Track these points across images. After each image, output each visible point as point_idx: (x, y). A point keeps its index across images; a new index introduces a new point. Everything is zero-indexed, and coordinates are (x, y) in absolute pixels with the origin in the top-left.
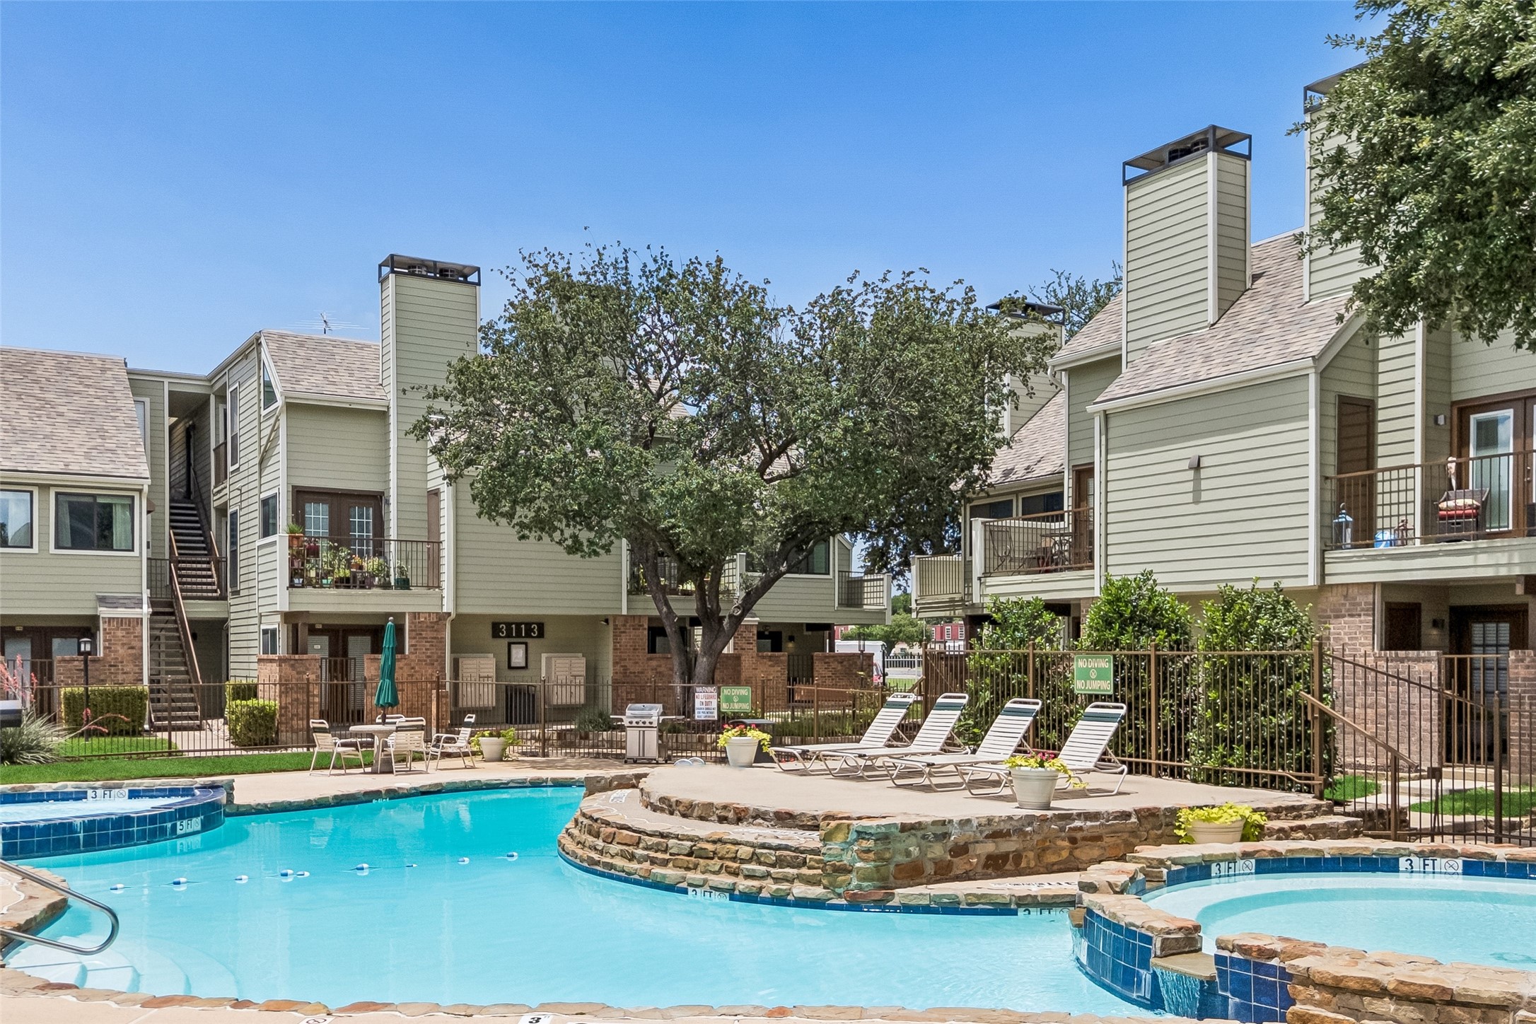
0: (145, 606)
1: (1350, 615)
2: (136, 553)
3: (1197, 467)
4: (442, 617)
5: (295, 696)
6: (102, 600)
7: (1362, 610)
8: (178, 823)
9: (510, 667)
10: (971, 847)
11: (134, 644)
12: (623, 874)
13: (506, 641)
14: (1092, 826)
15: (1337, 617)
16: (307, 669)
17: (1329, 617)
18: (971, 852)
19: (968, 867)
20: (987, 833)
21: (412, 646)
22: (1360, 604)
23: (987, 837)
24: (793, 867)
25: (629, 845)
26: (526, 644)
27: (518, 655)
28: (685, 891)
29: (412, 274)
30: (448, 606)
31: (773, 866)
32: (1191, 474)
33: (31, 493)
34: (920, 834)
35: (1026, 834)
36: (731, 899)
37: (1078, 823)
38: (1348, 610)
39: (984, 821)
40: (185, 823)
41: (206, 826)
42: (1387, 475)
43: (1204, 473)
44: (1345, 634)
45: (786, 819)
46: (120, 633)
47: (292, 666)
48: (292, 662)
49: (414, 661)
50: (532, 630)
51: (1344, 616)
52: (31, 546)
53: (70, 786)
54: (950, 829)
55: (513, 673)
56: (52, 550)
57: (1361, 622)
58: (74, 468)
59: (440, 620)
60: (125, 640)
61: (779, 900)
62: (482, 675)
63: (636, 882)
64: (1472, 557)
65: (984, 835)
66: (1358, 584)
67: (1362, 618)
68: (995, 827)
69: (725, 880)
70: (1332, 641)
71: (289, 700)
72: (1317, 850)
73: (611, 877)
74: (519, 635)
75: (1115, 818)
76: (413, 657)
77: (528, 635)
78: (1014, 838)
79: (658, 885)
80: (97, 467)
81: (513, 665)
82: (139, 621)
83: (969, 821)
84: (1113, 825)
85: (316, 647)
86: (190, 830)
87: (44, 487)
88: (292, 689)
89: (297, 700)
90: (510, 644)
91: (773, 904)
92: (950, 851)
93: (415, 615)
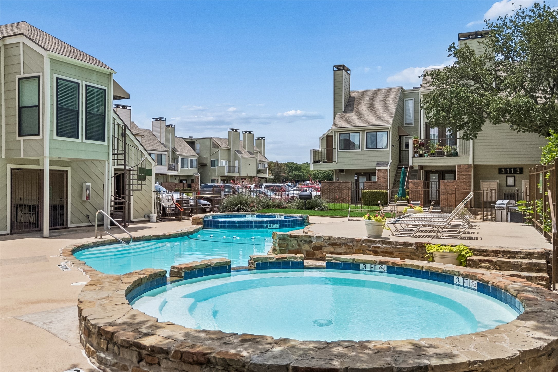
0: (388, 166)
2: (388, 149)
4: (469, 166)
5: (415, 194)
6: (378, 164)
8: (269, 225)
9: (507, 186)
10: (323, 248)
11: (385, 177)
13: (505, 175)
14: (386, 247)
16: (419, 185)
18: (323, 249)
19: (322, 256)
20: (329, 243)
21: (458, 177)
23: (329, 244)
26: (514, 177)
27: (510, 181)
29: (469, 39)
30: (471, 162)
33: (360, 133)
34: (299, 239)
35: (349, 246)
37: (378, 245)
39: (326, 238)
40: (271, 225)
41: (280, 227)
46: (381, 174)
47: (414, 184)
48: (414, 183)
49: (458, 183)
50: (517, 171)
52: (360, 149)
53: (273, 214)
54: (313, 240)
55: (508, 188)
56: (365, 150)
58: (371, 124)
59: (469, 167)
60: (383, 176)
62: (491, 188)
65: (327, 243)
68: (332, 241)
71: (413, 196)
72: (418, 266)
74: (510, 172)
75: (401, 245)
76: (458, 181)
77: (515, 173)
78: (343, 247)
80: (377, 123)
81: (508, 185)
82: (387, 170)
83: (320, 237)
84: (398, 248)
85: (433, 178)
86: (273, 227)
87: (363, 131)
88: (414, 192)
89: (415, 196)
90: (507, 176)
92: (312, 248)
93: (459, 166)
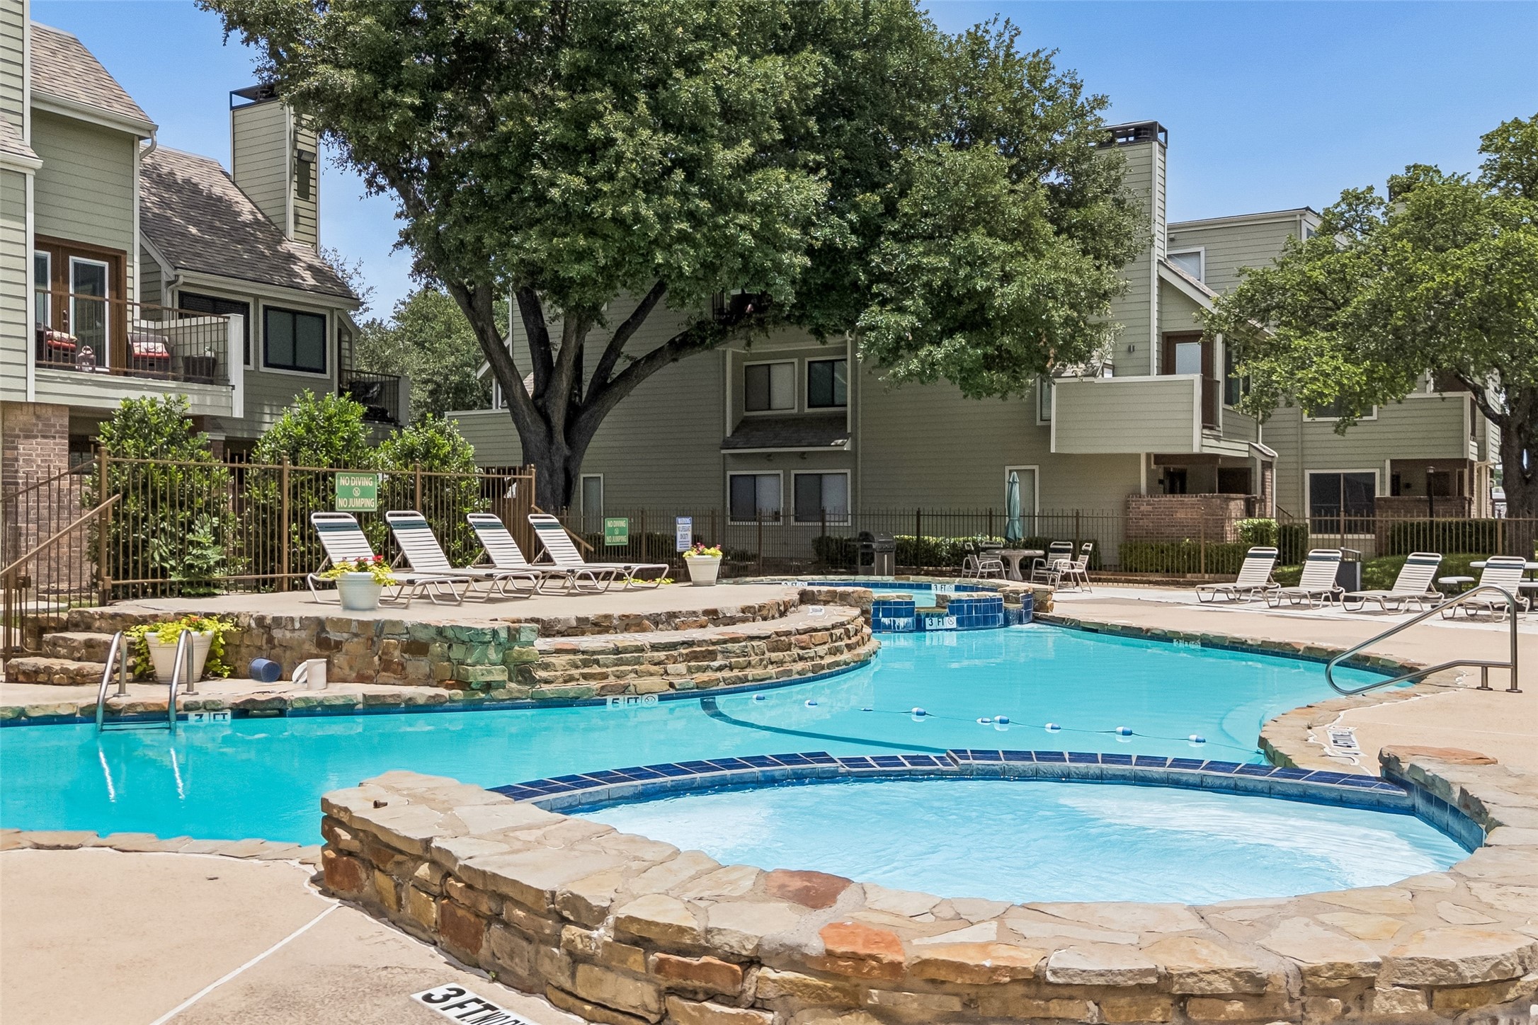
1: (44, 437)
7: (57, 432)
15: (27, 437)
17: (18, 437)
22: (54, 426)
38: (41, 431)
44: (37, 455)
51: (36, 437)
57: (56, 444)
66: (52, 405)
67: (57, 441)
70: (21, 462)
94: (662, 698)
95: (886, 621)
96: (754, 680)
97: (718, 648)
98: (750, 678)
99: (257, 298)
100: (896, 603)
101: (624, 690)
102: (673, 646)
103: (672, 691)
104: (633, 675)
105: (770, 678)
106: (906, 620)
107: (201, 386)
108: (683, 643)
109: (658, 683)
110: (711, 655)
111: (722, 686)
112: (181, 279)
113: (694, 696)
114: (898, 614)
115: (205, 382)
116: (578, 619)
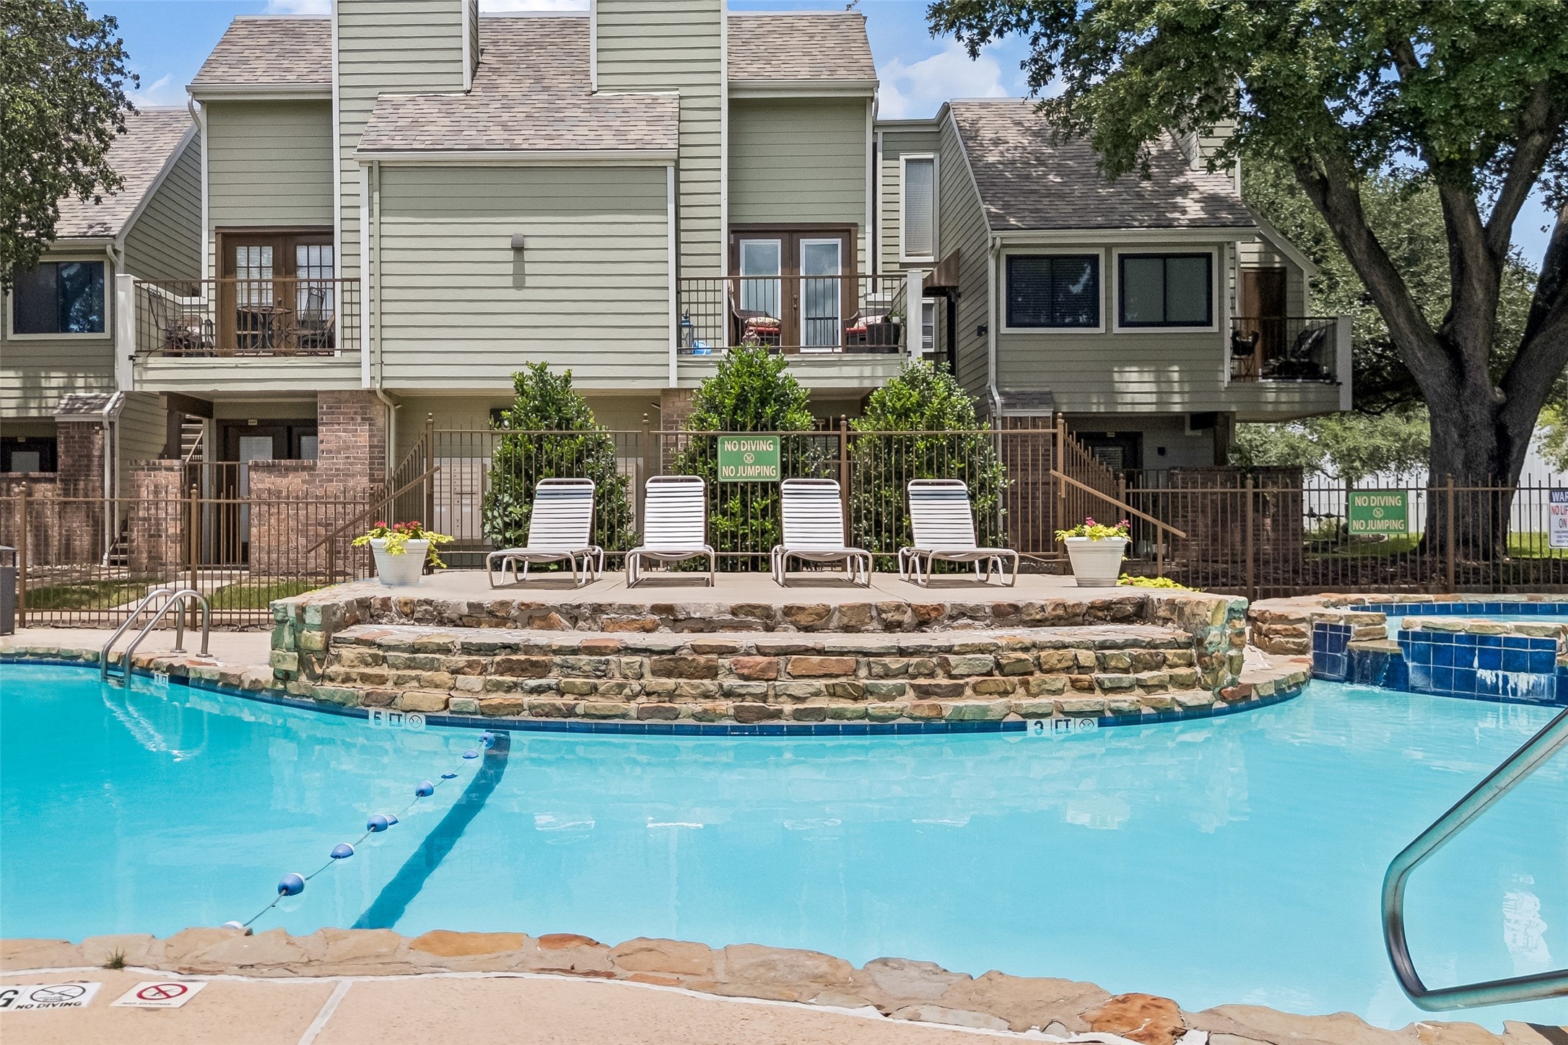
3: (518, 249)
12: (866, 722)
24: (1151, 669)
25: (838, 676)
28: (1021, 727)
31: (1126, 671)
32: (510, 255)
36: (1101, 725)
42: (693, 285)
43: (528, 255)
45: (1009, 614)
61: (1165, 715)
63: (903, 730)
64: (836, 369)
69: (1075, 700)
73: (833, 731)
79: (959, 726)
91: (1159, 721)
94: (432, 721)
95: (1487, 676)
96: (585, 715)
97: (557, 659)
98: (579, 710)
99: (1109, 248)
100: (1508, 641)
101: (390, 702)
102: (490, 649)
103: (446, 714)
104: (415, 684)
105: (624, 716)
106: (1533, 678)
107: (869, 357)
108: (505, 647)
109: (432, 699)
110: (541, 669)
111: (525, 716)
112: (998, 242)
113: (476, 725)
114: (1515, 663)
115: (872, 351)
116: (470, 605)
